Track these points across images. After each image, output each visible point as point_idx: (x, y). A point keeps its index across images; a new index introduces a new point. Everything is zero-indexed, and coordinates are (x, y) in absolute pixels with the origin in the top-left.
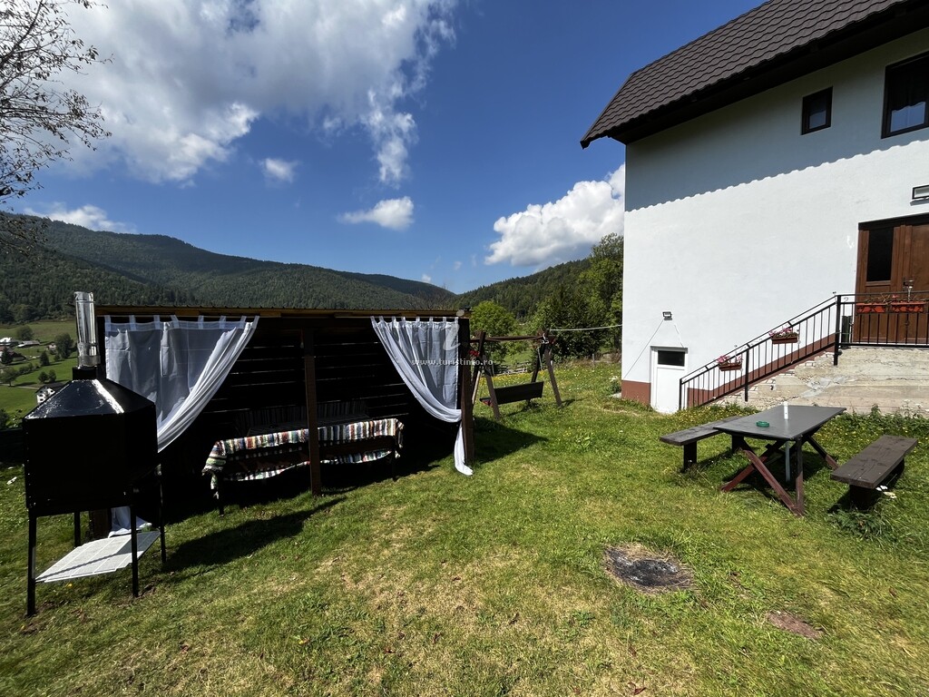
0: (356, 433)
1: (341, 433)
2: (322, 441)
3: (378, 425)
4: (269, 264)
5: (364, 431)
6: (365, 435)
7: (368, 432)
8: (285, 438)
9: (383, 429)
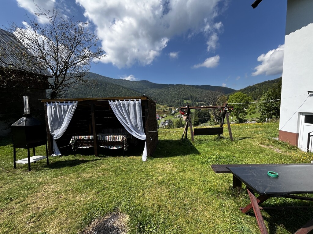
0: (109, 139)
1: (105, 138)
2: (99, 140)
3: (117, 137)
4: (170, 85)
5: (112, 139)
6: (112, 140)
7: (113, 139)
8: (89, 137)
9: (118, 139)
